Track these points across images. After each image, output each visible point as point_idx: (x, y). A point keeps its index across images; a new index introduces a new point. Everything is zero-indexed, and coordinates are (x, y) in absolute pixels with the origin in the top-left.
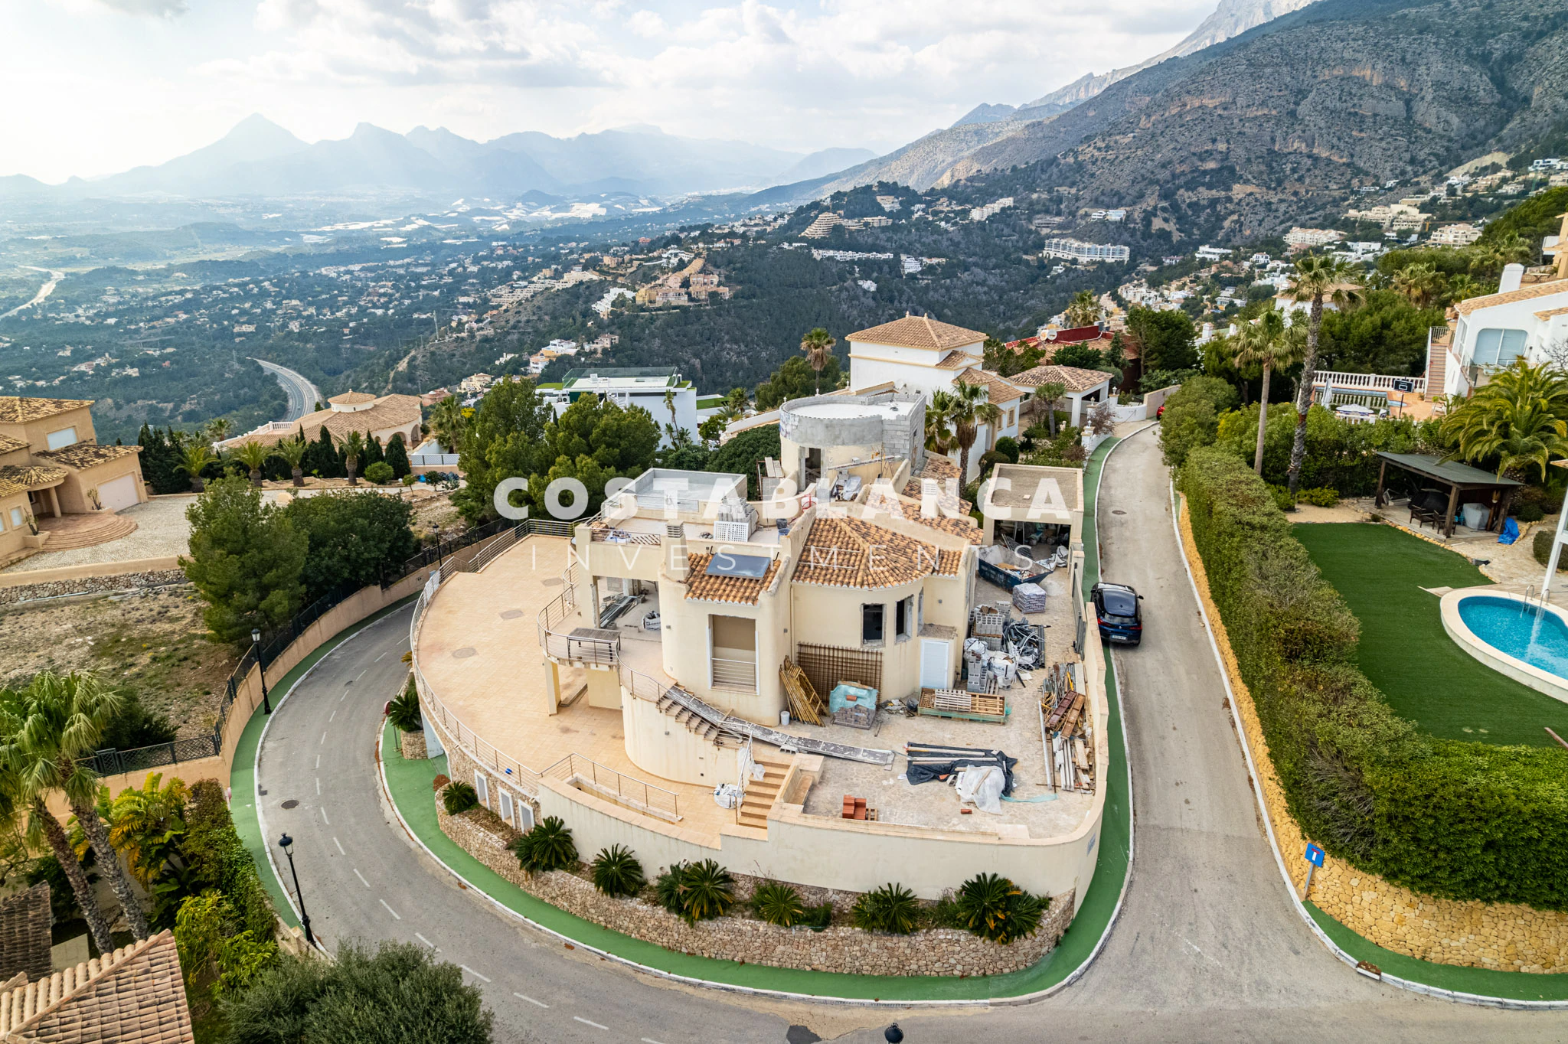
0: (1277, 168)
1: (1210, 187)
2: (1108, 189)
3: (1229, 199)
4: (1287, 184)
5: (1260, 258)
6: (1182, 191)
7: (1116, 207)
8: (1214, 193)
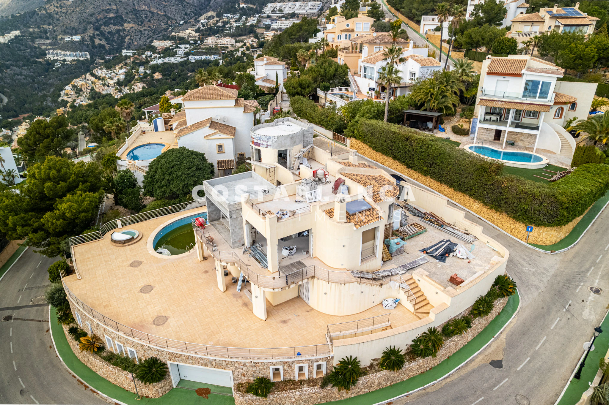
0: (139, 17)
1: (114, 25)
2: (68, 26)
3: (124, 30)
4: (145, 23)
5: (149, 53)
6: (103, 27)
7: (76, 34)
8: (117, 27)
